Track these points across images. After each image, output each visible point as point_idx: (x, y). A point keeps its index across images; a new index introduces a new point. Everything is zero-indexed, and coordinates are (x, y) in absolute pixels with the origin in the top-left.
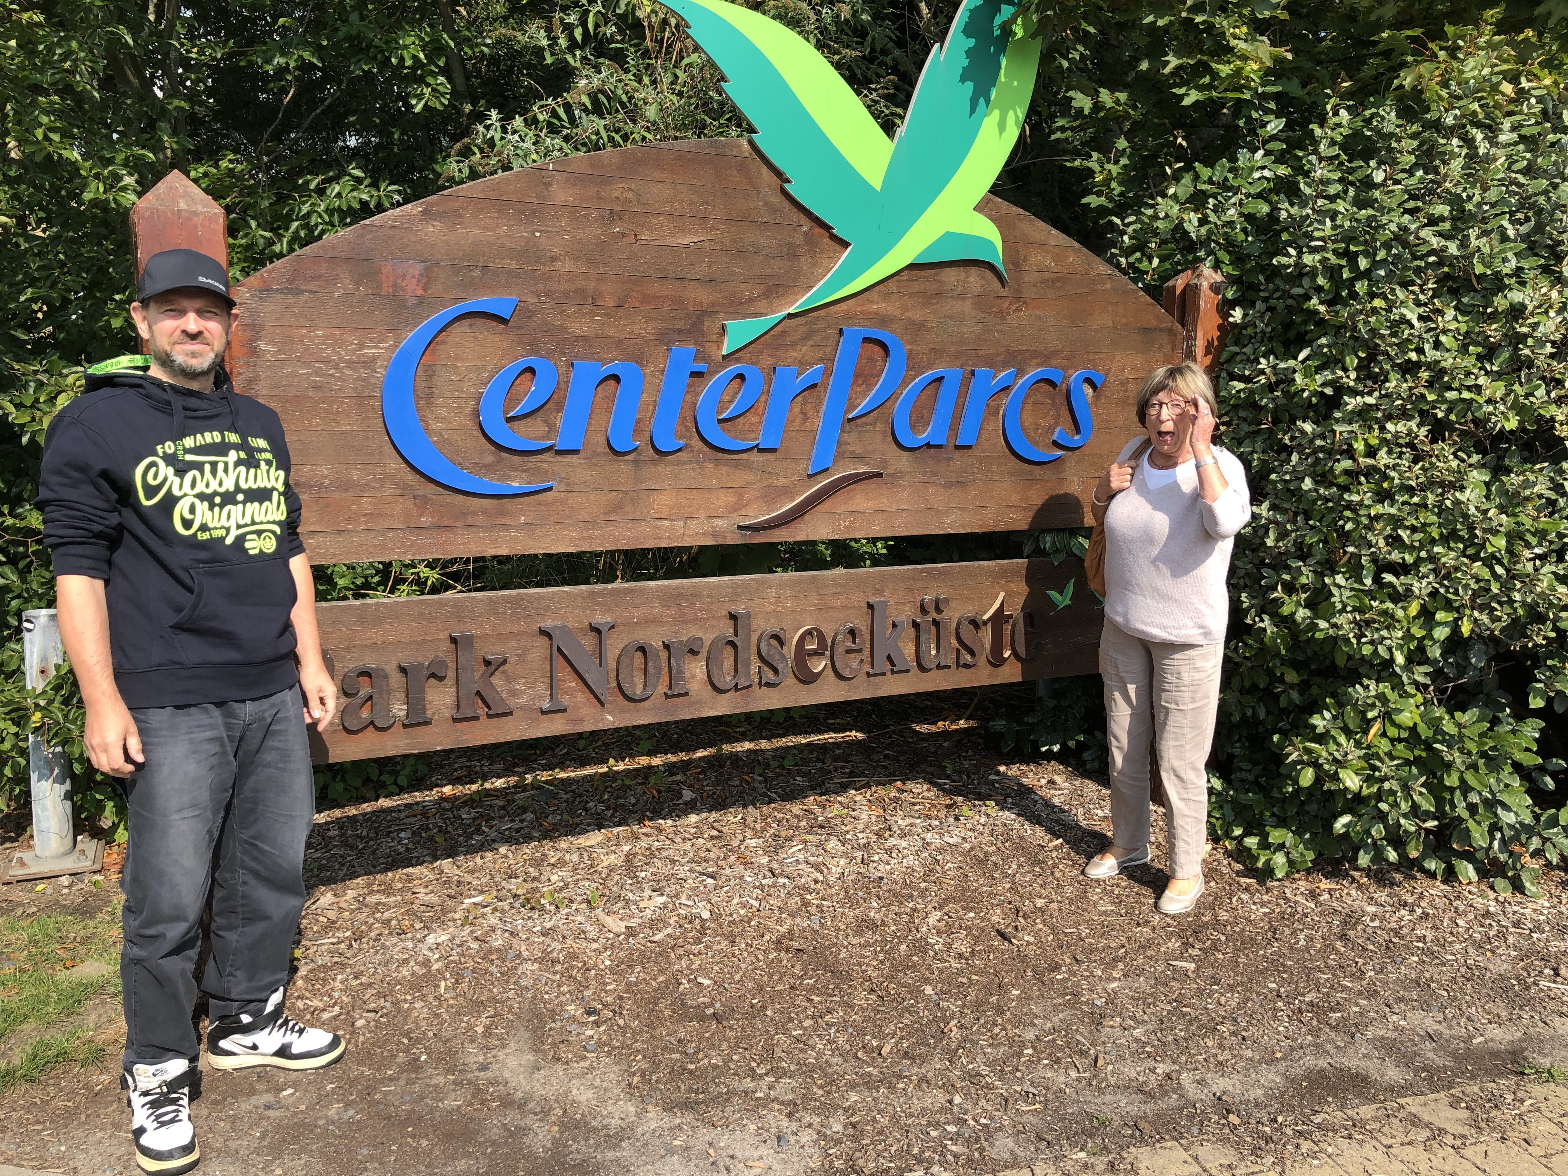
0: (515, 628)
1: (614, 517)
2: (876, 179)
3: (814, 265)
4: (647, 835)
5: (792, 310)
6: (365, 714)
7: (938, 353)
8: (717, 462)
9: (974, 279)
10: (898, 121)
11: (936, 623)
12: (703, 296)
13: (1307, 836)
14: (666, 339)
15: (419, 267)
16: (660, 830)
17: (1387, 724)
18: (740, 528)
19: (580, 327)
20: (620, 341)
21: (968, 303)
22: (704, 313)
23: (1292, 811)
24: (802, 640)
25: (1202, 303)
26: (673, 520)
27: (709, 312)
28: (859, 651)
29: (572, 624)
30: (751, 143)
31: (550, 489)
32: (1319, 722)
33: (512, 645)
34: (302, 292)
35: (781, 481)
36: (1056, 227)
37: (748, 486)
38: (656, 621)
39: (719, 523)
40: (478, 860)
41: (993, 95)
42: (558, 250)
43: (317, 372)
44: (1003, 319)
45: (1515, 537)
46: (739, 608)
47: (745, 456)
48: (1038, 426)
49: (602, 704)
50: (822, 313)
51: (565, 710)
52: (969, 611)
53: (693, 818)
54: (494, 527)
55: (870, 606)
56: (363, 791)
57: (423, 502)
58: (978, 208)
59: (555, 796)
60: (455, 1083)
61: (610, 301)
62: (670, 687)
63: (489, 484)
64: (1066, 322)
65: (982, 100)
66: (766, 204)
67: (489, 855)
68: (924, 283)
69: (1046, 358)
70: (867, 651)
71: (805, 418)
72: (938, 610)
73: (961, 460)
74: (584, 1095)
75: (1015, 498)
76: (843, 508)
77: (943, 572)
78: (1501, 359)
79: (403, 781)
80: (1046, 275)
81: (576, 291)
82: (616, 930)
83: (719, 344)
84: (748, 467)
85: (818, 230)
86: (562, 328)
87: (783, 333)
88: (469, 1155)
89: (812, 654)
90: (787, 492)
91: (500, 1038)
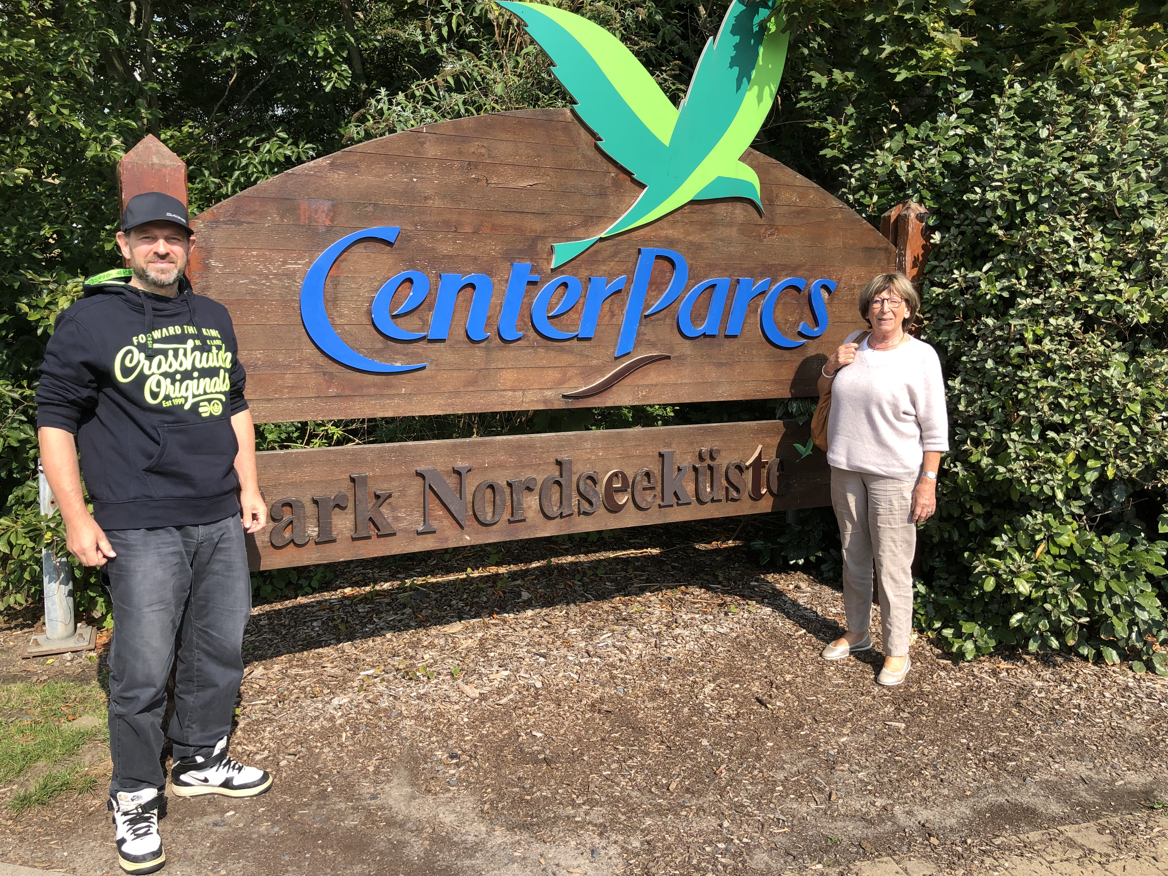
0: (398, 471)
1: (471, 389)
2: (665, 138)
3: (619, 202)
4: (496, 625)
5: (603, 235)
6: (287, 535)
7: (712, 267)
8: (547, 348)
9: (739, 211)
10: (682, 95)
11: (710, 468)
12: (538, 225)
13: (990, 628)
14: (509, 257)
15: (326, 205)
16: (505, 622)
17: (1051, 544)
18: (564, 396)
19: (446, 248)
20: (475, 259)
21: (735, 229)
22: (538, 238)
23: (978, 609)
24: (610, 480)
25: (910, 229)
26: (514, 391)
27: (541, 237)
28: (653, 488)
29: (439, 468)
30: (573, 111)
31: (423, 368)
32: (999, 543)
33: (396, 484)
34: (242, 223)
35: (595, 362)
36: (801, 173)
37: (571, 366)
38: (502, 466)
39: (548, 393)
40: (370, 643)
41: (754, 74)
42: (429, 192)
43: (253, 282)
44: (761, 241)
45: (1148, 404)
46: (564, 457)
47: (567, 343)
48: (787, 321)
49: (462, 527)
50: (625, 237)
51: (434, 532)
52: (735, 458)
53: (530, 613)
54: (382, 395)
55: (661, 455)
56: (286, 592)
57: (330, 377)
58: (742, 159)
59: (427, 595)
60: (353, 808)
61: (468, 229)
62: (512, 515)
63: (380, 364)
64: (808, 243)
65: (745, 80)
66: (584, 156)
67: (378, 640)
68: (702, 214)
69: (792, 269)
70: (659, 489)
71: (613, 315)
72: (712, 458)
73: (729, 346)
74: (448, 818)
75: (770, 375)
76: (641, 382)
77: (716, 430)
78: (1137, 270)
79: (315, 584)
80: (793, 208)
81: (444, 222)
82: (472, 695)
83: (549, 261)
84: (571, 352)
85: (622, 176)
86: (433, 249)
87: (597, 252)
88: (363, 862)
89: (618, 490)
90: (599, 370)
91: (386, 775)
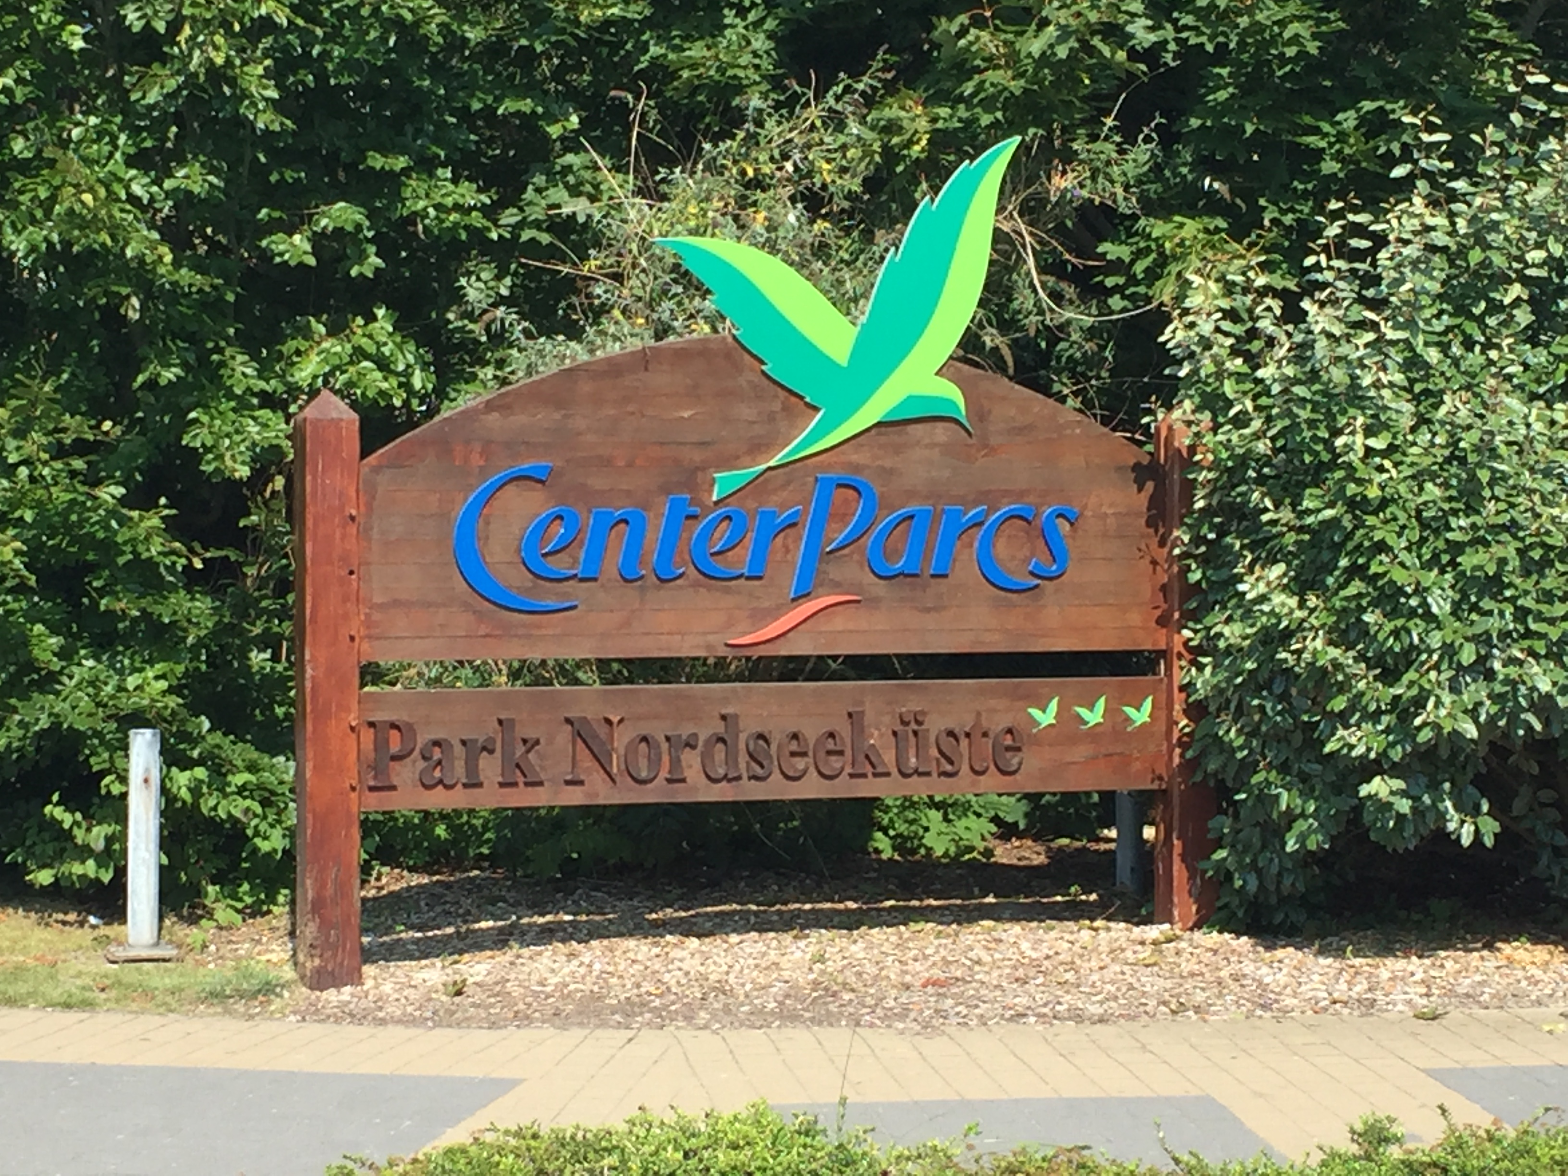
0: (546, 717)
1: (624, 631)
2: (842, 359)
3: (791, 426)
5: (772, 463)
6: (437, 774)
7: (910, 494)
8: (709, 589)
9: (941, 432)
12: (698, 456)
14: (666, 490)
18: (729, 645)
19: (598, 482)
20: (628, 493)
21: (937, 450)
22: (697, 469)
24: (786, 741)
26: (672, 634)
27: (700, 468)
28: (841, 753)
29: (590, 715)
31: (576, 607)
33: (543, 729)
34: (402, 467)
35: (766, 604)
37: (737, 608)
38: (657, 717)
39: (711, 638)
43: (411, 522)
44: (972, 463)
46: (729, 710)
47: (734, 583)
48: (1013, 557)
49: (615, 783)
51: (583, 783)
52: (950, 723)
54: (531, 637)
55: (850, 715)
57: (482, 616)
58: (939, 373)
61: (622, 463)
62: (671, 773)
63: (527, 602)
64: (1037, 465)
66: (748, 382)
68: (893, 436)
69: (1017, 496)
70: (848, 754)
71: (787, 551)
72: (919, 723)
73: (937, 587)
75: (993, 623)
76: (823, 628)
77: (922, 687)
80: (1013, 425)
84: (737, 592)
86: (585, 484)
87: (766, 480)
89: (796, 754)
90: (771, 613)
